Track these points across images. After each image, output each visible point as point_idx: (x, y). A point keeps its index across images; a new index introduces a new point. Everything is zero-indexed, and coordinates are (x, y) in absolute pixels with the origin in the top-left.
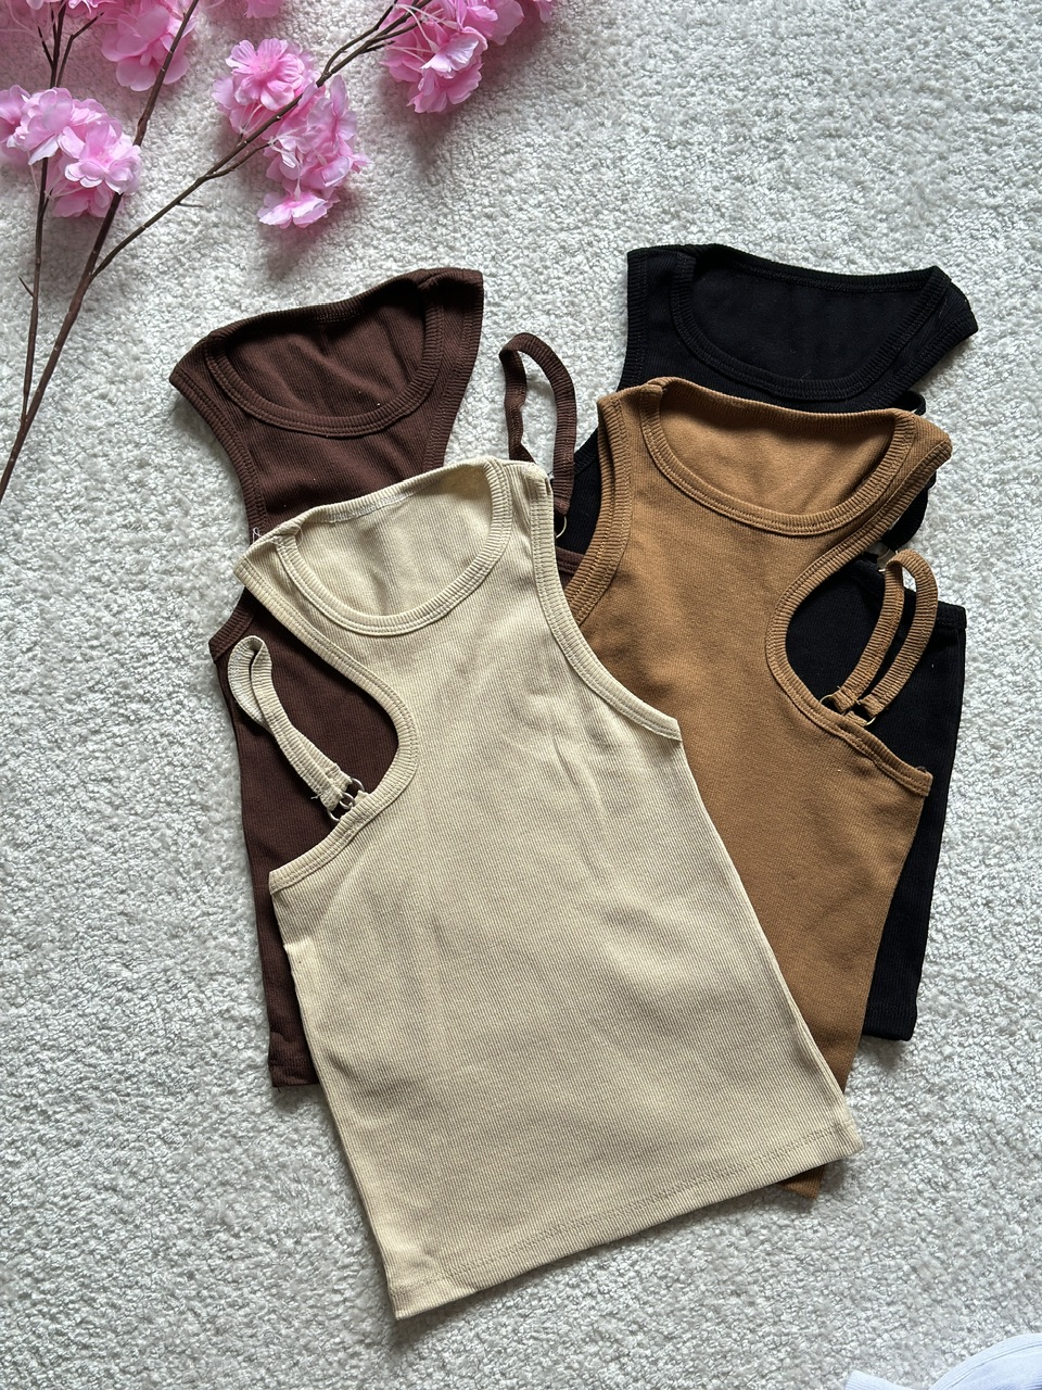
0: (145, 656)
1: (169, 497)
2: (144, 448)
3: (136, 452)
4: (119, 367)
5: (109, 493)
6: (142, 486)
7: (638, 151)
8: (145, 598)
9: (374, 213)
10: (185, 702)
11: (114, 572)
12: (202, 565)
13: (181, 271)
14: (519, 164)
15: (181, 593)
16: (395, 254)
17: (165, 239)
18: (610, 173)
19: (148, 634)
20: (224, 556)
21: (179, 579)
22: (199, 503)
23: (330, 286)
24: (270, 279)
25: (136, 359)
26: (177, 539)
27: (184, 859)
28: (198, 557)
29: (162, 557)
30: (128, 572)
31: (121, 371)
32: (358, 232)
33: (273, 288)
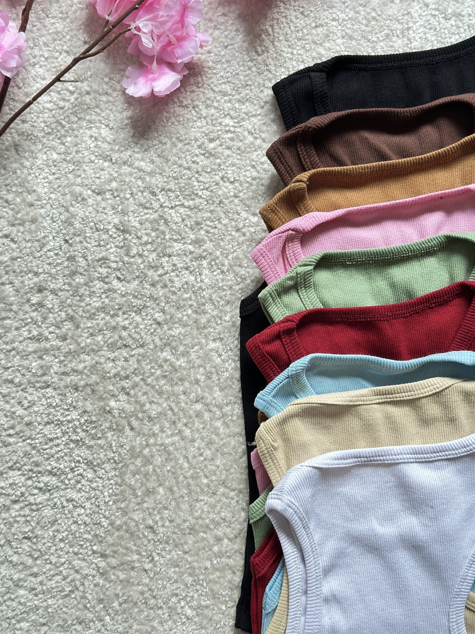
0: (51, 440)
1: (63, 314)
2: (42, 277)
3: (36, 280)
4: (17, 213)
5: (16, 312)
6: (42, 306)
7: (421, 22)
8: (49, 395)
9: (213, 80)
10: (85, 474)
11: (23, 375)
12: (92, 367)
13: (63, 132)
14: (327, 36)
15: (76, 389)
16: (232, 113)
17: (48, 105)
18: (400, 42)
19: (53, 422)
20: (109, 358)
21: (73, 378)
22: (87, 318)
23: (181, 141)
24: (133, 136)
25: (31, 205)
26: (71, 347)
27: (90, 597)
28: (88, 360)
29: (61, 362)
30: (34, 375)
31: (19, 216)
32: (201, 95)
33: (136, 143)
